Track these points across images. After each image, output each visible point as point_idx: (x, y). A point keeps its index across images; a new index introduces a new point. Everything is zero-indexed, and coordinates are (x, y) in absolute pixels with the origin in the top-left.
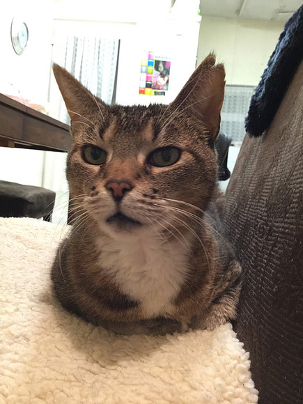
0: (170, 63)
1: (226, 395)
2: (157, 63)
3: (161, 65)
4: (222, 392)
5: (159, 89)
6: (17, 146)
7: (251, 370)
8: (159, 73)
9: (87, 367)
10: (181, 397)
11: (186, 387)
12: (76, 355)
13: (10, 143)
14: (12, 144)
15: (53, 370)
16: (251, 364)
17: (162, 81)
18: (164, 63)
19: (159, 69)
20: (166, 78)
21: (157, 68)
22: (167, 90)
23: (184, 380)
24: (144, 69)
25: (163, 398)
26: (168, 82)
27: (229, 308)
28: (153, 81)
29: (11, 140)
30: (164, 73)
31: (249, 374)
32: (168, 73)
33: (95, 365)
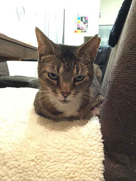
0: (87, 17)
1: (91, 136)
2: (82, 18)
3: (84, 19)
4: (89, 135)
5: (83, 30)
6: (23, 60)
7: (101, 129)
8: (83, 22)
9: (45, 130)
10: (75, 137)
11: (77, 134)
12: (41, 127)
13: (20, 59)
14: (21, 59)
15: (34, 131)
16: (101, 127)
17: (84, 26)
18: (85, 17)
19: (83, 21)
20: (86, 24)
21: (82, 20)
22: (87, 29)
23: (77, 132)
24: (76, 22)
25: (69, 137)
26: (87, 26)
27: (97, 111)
28: (81, 26)
29: (20, 58)
30: (85, 22)
31: (100, 130)
32: (87, 22)
33: (48, 129)
